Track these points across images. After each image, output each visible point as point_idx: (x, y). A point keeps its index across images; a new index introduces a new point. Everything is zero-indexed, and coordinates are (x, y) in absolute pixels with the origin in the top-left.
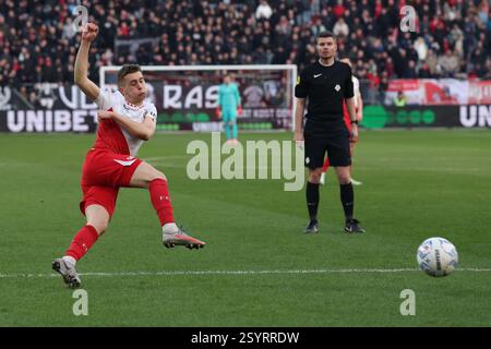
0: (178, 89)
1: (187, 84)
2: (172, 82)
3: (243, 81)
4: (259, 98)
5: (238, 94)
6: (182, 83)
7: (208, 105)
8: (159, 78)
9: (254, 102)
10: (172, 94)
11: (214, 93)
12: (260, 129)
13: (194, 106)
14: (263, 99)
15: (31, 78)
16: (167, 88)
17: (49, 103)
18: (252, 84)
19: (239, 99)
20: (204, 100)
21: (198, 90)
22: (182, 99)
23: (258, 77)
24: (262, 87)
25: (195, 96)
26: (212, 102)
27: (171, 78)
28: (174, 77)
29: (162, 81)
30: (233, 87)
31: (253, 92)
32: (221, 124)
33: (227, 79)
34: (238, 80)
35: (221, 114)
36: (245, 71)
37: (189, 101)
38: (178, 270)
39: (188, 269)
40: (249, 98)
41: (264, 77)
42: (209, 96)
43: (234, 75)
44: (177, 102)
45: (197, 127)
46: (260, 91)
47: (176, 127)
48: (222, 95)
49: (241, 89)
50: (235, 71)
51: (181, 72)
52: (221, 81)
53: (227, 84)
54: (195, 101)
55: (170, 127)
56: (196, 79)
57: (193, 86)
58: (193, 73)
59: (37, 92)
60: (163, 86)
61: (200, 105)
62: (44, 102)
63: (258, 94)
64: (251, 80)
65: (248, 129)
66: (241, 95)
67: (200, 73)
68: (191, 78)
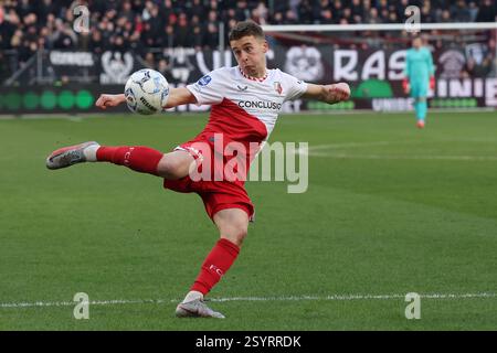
0: (353, 55)
1: (365, 47)
2: (345, 46)
3: (439, 44)
4: (460, 67)
5: (431, 61)
6: (358, 47)
7: (393, 76)
8: (328, 40)
9: (454, 72)
10: (345, 61)
11: (401, 60)
12: (461, 107)
13: (374, 77)
14: (465, 67)
15: (159, 41)
16: (339, 54)
17: (183, 74)
18: (449, 49)
19: (433, 68)
20: (387, 70)
21: (379, 56)
22: (359, 68)
23: (458, 40)
24: (463, 52)
25: (375, 65)
26: (398, 71)
27: (344, 41)
28: (348, 39)
29: (331, 45)
30: (424, 52)
31: (452, 58)
32: (410, 101)
33: (417, 42)
34: (432, 42)
35: (408, 87)
36: (441, 32)
37: (368, 70)
38: (354, 293)
39: (367, 292)
40: (447, 67)
41: (465, 39)
42: (393, 64)
43: (426, 37)
44: (351, 72)
45: (377, 105)
46: (462, 58)
47: (351, 105)
48: (410, 63)
49: (436, 55)
50: (429, 31)
51: (358, 33)
52: (409, 45)
53: (417, 48)
54: (374, 71)
55: (342, 105)
56: (377, 41)
57: (372, 51)
58: (372, 34)
59: (167, 59)
60: (333, 50)
61: (381, 76)
62: (176, 73)
63: (459, 61)
64: (449, 42)
65: (445, 107)
66: (436, 62)
67: (382, 34)
68: (370, 41)
